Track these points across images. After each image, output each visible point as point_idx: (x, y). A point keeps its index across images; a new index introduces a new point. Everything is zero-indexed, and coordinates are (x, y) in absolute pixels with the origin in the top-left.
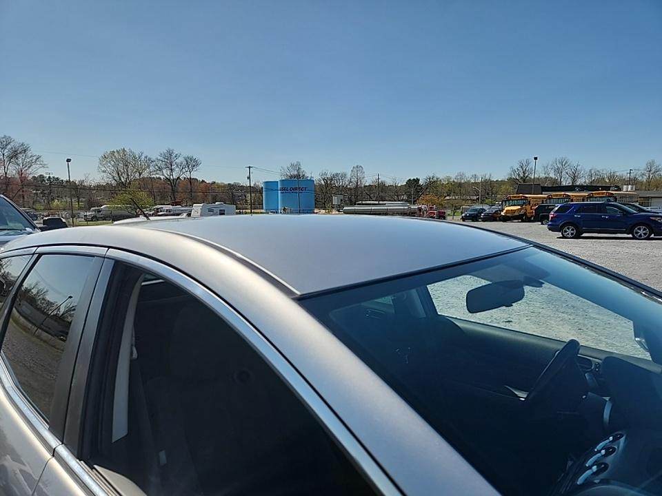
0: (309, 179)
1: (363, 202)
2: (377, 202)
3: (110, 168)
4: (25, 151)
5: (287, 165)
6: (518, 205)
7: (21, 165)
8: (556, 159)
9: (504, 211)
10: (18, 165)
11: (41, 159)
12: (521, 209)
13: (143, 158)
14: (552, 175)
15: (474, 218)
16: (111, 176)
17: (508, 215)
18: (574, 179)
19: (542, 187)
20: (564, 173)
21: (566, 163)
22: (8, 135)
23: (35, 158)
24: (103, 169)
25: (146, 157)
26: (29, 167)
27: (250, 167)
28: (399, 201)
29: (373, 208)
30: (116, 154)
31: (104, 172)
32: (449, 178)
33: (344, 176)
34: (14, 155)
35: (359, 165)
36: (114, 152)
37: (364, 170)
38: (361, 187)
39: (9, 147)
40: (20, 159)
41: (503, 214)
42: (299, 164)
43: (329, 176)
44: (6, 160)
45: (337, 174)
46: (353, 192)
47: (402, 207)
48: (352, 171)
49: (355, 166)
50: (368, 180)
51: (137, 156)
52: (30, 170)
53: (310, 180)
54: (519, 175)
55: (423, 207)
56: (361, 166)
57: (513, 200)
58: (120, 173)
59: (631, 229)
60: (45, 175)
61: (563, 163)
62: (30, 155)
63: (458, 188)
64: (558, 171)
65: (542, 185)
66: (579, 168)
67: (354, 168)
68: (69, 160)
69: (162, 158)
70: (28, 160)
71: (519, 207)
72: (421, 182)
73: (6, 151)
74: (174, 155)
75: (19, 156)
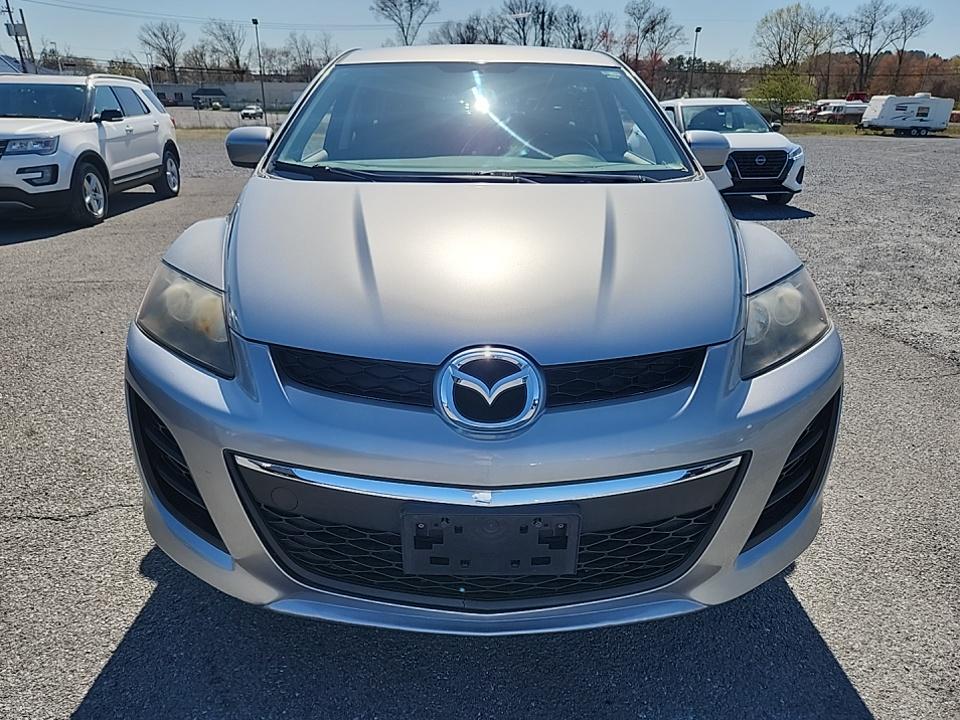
3: (770, 40)
4: (664, 21)
7: (657, 42)
10: (653, 41)
11: (682, 31)
13: (827, 16)
16: (767, 53)
23: (675, 30)
24: (759, 40)
25: (832, 16)
26: (666, 44)
30: (785, 15)
31: (760, 45)
34: (651, 28)
36: (781, 10)
39: (647, 15)
40: (657, 33)
44: (640, 35)
51: (818, 16)
52: (667, 48)
58: (783, 46)
60: (685, 56)
68: (698, 30)
69: (858, 16)
70: (667, 34)
73: (643, 21)
74: (882, 8)
75: (657, 27)
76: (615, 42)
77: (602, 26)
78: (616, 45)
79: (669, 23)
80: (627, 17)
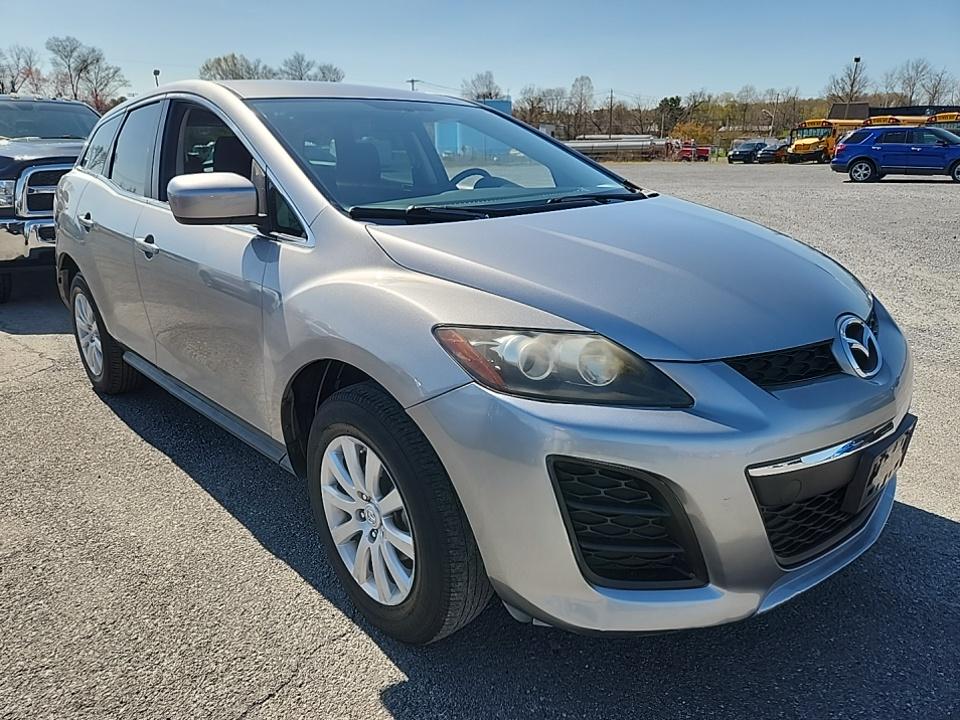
0: (505, 99)
1: (587, 137)
2: (608, 136)
4: (98, 61)
5: (471, 77)
6: (816, 137)
7: (95, 82)
8: (908, 61)
9: (793, 147)
10: (90, 81)
11: (120, 73)
12: (819, 143)
13: (261, 67)
14: (898, 90)
15: (747, 158)
17: (798, 152)
18: (934, 95)
19: (870, 109)
20: (918, 85)
21: (924, 68)
22: (72, 36)
23: (112, 71)
25: (265, 68)
26: (106, 85)
27: (413, 81)
28: (643, 134)
29: (596, 144)
30: (223, 64)
32: (727, 96)
33: (560, 93)
34: (84, 67)
35: (585, 75)
36: (219, 59)
37: (593, 84)
38: (585, 113)
39: (75, 54)
40: (92, 73)
41: (790, 150)
42: (489, 76)
43: (535, 94)
44: (73, 75)
45: (550, 92)
46: (572, 120)
47: (641, 143)
48: (573, 86)
49: (579, 77)
50: (598, 102)
51: (252, 67)
52: (107, 89)
53: (507, 102)
54: (843, 89)
55: (674, 142)
56: (587, 78)
57: (808, 129)
59: (951, 168)
61: (920, 68)
62: (104, 66)
63: (741, 113)
64: (910, 83)
65: (871, 106)
66: (945, 77)
67: (577, 80)
68: (157, 73)
69: (287, 69)
70: (103, 74)
71: (817, 140)
72: (683, 104)
73: (72, 60)
74: (305, 64)
75: (90, 68)
76: (45, 80)
77: (22, 63)
78: (47, 84)
79: (103, 65)
80: (52, 55)
